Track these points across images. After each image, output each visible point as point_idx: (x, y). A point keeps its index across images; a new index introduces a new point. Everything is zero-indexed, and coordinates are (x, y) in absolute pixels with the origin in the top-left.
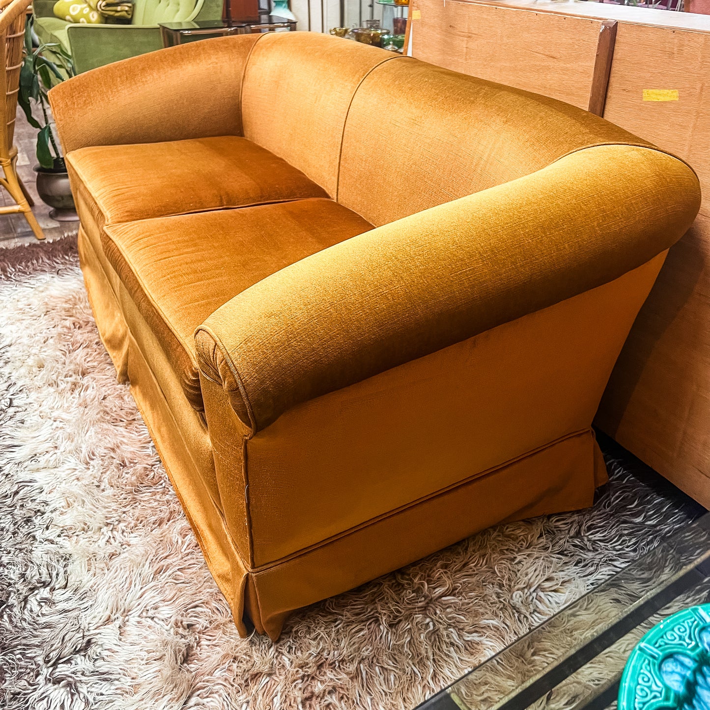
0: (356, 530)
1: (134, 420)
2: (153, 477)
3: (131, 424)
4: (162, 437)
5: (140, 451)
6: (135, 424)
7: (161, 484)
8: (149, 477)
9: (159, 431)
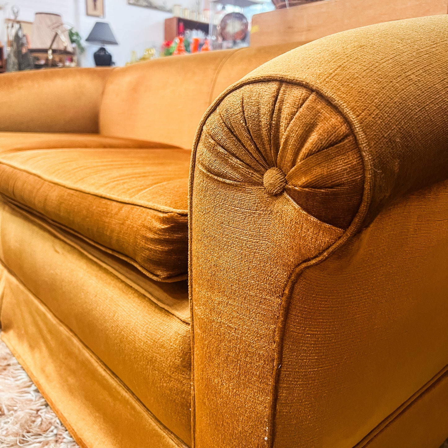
0: (385, 425)
1: (9, 365)
2: (41, 424)
3: (5, 369)
4: (47, 377)
5: (20, 396)
6: (11, 369)
7: (52, 431)
8: (35, 423)
9: (43, 370)
